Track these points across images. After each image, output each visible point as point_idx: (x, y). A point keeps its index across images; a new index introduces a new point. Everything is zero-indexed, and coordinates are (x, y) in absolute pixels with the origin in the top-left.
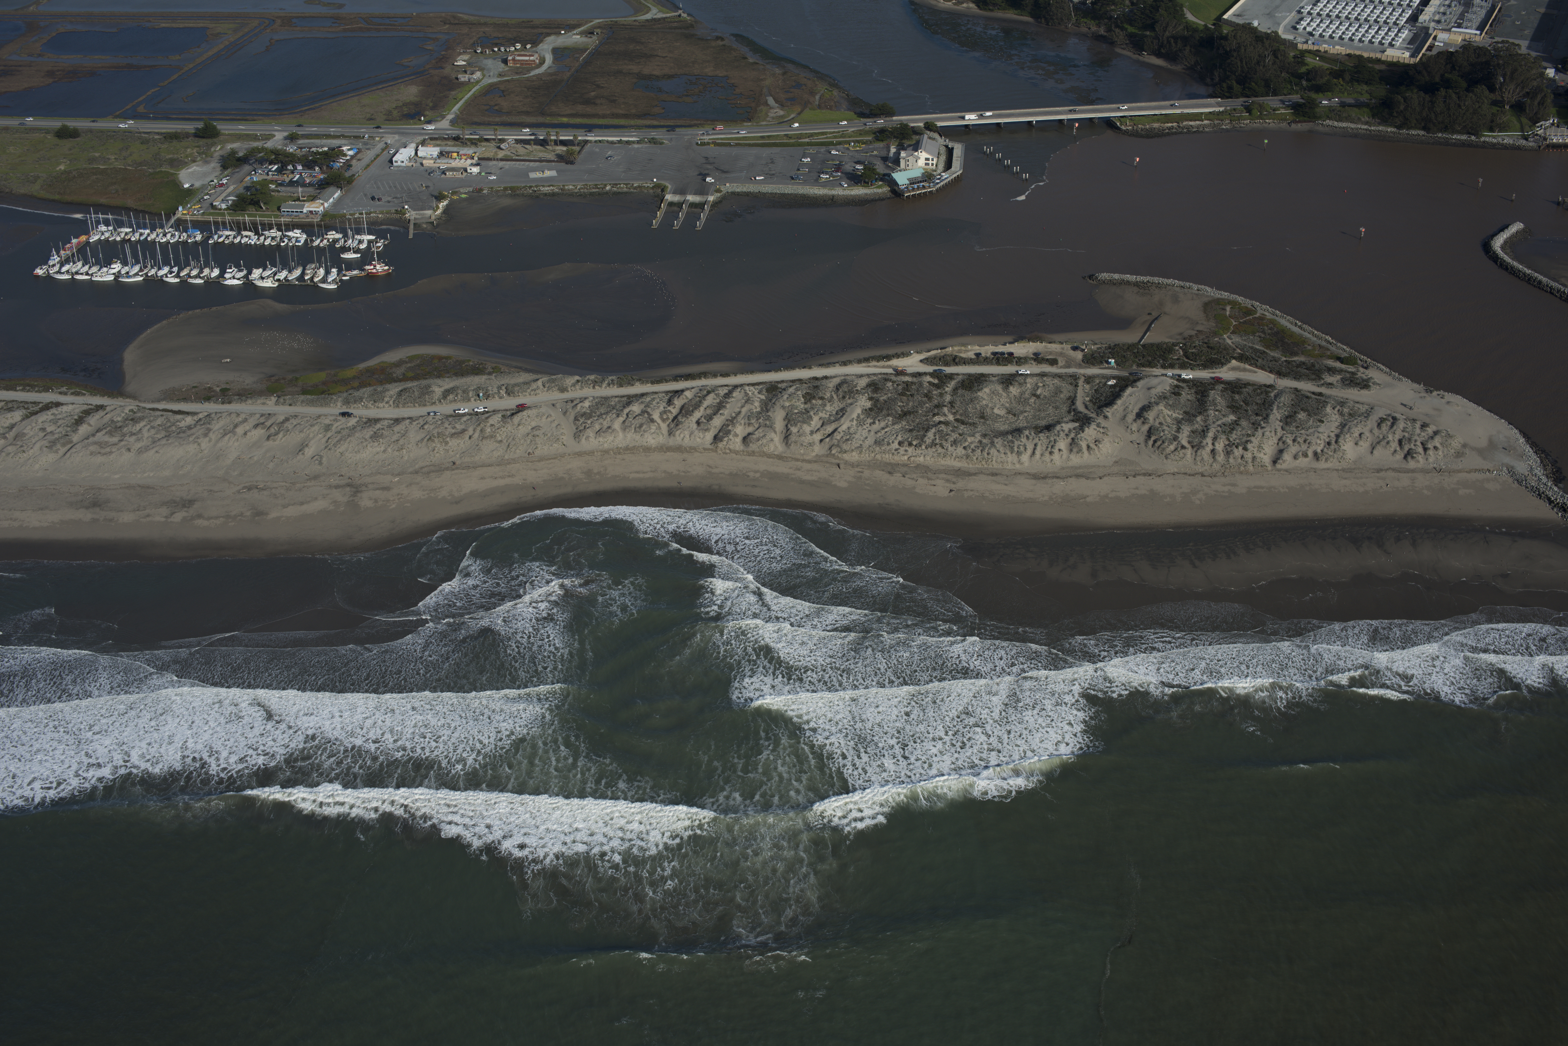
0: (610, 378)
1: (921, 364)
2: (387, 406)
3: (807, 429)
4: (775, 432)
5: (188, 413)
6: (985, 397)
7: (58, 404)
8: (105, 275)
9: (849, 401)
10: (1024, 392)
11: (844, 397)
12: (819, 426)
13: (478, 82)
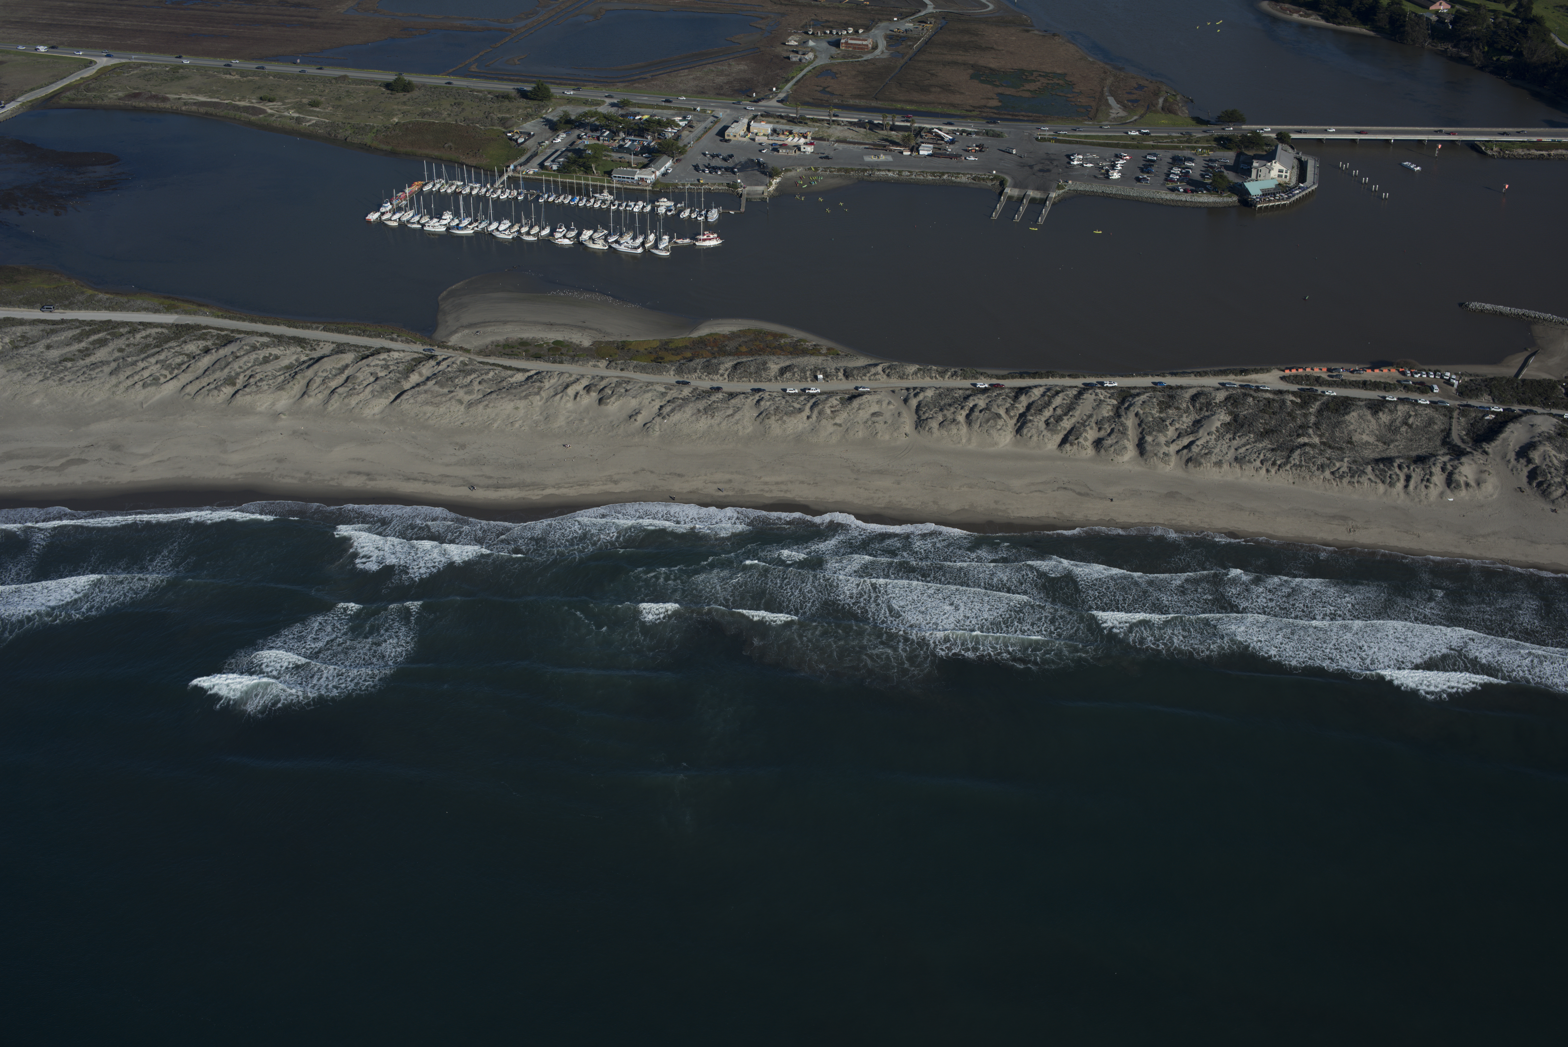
0: (953, 370)
1: (1282, 382)
2: (721, 378)
3: (1162, 439)
4: (1128, 440)
5: (518, 370)
6: (1352, 421)
7: (389, 350)
8: (436, 226)
9: (1207, 414)
10: (1395, 420)
11: (1201, 409)
12: (1175, 438)
13: (810, 62)
